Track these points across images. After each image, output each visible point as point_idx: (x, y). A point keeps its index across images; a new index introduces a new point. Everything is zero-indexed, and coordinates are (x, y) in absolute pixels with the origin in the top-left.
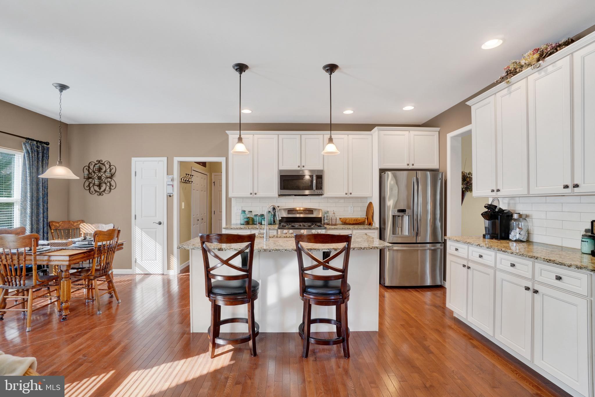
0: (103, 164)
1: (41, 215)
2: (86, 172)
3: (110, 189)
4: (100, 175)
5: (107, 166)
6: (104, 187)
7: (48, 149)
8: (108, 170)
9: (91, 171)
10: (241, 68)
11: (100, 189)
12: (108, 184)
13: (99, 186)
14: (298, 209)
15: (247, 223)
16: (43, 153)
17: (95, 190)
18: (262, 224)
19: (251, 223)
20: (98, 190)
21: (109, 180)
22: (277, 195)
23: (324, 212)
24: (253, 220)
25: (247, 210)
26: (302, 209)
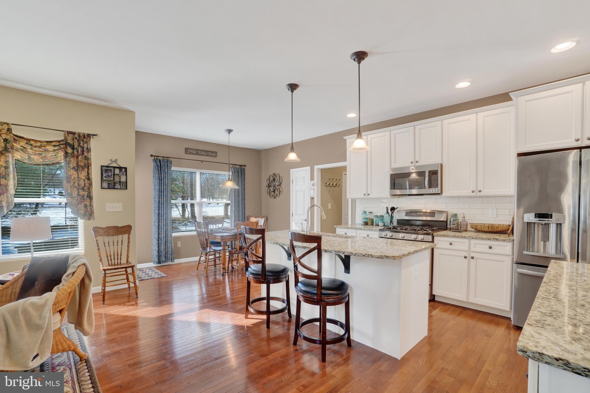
0: (276, 176)
1: (241, 212)
2: (268, 182)
3: (280, 193)
4: (274, 184)
5: (278, 177)
6: (276, 192)
7: (244, 169)
8: (278, 180)
9: (270, 181)
10: (293, 87)
11: (275, 194)
12: (279, 190)
13: (274, 191)
14: (424, 211)
15: (366, 224)
16: (241, 172)
17: (272, 195)
18: (378, 225)
19: (370, 223)
20: (273, 194)
21: (279, 187)
22: (389, 196)
23: (451, 214)
24: (372, 221)
25: (368, 210)
26: (428, 211)
